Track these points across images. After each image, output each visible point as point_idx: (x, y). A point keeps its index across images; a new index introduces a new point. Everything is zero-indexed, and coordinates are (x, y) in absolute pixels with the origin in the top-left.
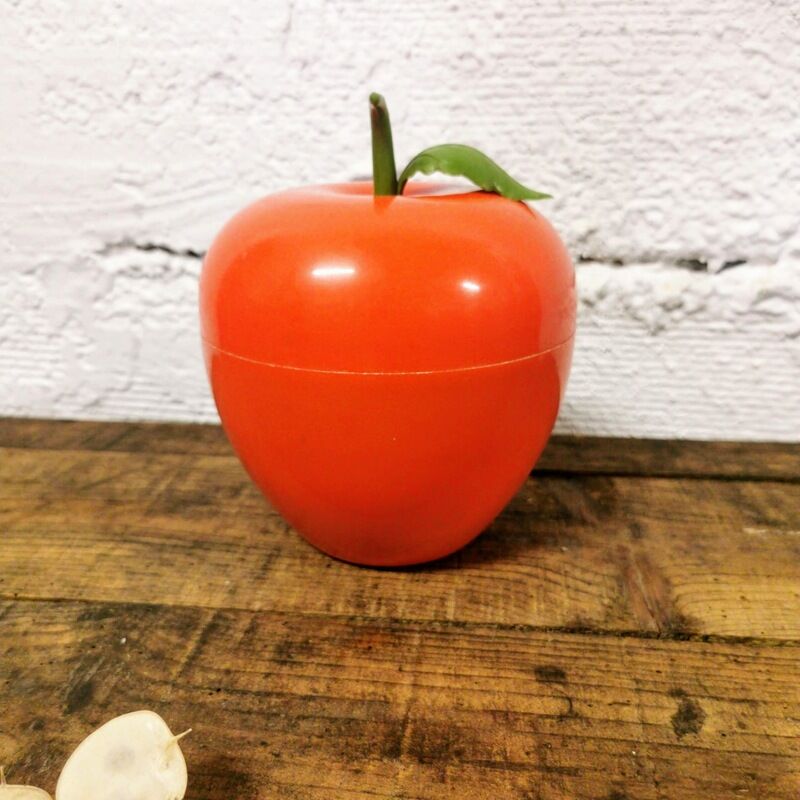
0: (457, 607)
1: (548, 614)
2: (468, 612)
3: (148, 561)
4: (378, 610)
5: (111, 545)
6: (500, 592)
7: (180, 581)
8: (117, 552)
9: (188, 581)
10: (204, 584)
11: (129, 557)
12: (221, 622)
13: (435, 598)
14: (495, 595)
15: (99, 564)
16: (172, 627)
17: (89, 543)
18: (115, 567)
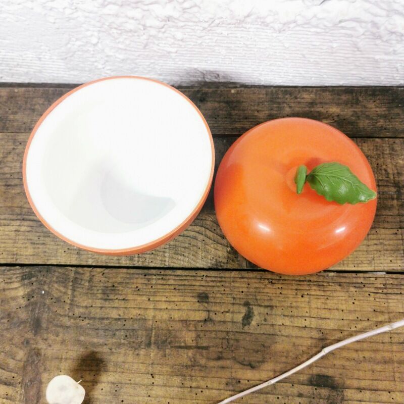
0: (169, 257)
1: (205, 259)
2: (175, 261)
3: (38, 234)
4: (138, 262)
5: (18, 223)
6: (187, 245)
7: (55, 247)
8: (23, 229)
9: (59, 247)
10: (66, 249)
11: (28, 232)
12: (78, 276)
13: (160, 252)
14: (185, 248)
15: (17, 238)
16: (59, 281)
17: (8, 222)
18: (24, 240)
